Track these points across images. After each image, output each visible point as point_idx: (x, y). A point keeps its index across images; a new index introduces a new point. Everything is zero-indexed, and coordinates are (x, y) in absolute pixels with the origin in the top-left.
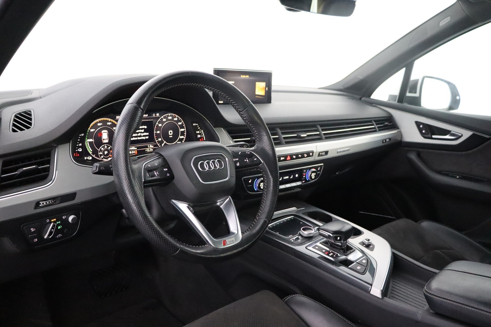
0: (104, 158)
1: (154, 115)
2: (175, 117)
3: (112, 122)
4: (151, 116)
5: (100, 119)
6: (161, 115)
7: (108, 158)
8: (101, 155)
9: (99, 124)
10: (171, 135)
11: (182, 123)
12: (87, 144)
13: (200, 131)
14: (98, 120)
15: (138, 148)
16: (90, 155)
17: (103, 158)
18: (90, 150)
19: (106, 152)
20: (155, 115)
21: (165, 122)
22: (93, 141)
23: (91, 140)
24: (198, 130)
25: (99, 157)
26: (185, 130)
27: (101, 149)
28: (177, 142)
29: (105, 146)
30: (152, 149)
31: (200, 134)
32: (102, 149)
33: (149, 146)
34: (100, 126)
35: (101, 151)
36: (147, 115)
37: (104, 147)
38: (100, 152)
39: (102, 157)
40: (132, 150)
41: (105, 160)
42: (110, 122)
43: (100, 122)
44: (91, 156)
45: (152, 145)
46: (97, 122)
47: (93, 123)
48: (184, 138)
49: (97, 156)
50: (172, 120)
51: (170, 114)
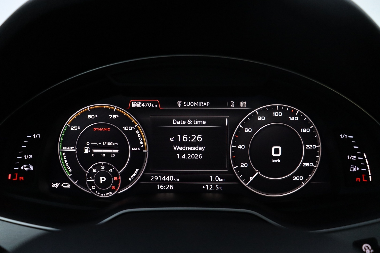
0: (97, 190)
1: (232, 106)
2: (294, 115)
3: (121, 114)
4: (225, 106)
5: (94, 106)
6: (251, 106)
7: (108, 191)
8: (91, 184)
9: (89, 117)
10: (276, 158)
11: (312, 130)
12: (63, 156)
13: (358, 156)
14: (88, 108)
15: (182, 179)
16: (65, 179)
17: (94, 191)
18: (68, 170)
19: (102, 179)
20: (235, 105)
21: (262, 123)
22: (74, 150)
23: (70, 149)
24: (354, 152)
25: (86, 188)
26: (317, 148)
27: (91, 170)
28: (291, 177)
29: (101, 164)
30: (220, 185)
31: (357, 163)
32: (95, 170)
33: (214, 178)
34: (92, 121)
35: (91, 173)
36: (208, 103)
37: (98, 167)
38: (89, 176)
39: (93, 187)
40: (166, 181)
41: (100, 195)
42: (117, 113)
43: (92, 112)
44: (70, 183)
45: (221, 177)
46: (87, 113)
47: (78, 113)
48: (313, 168)
49: (82, 183)
50: (284, 119)
51: (277, 105)
